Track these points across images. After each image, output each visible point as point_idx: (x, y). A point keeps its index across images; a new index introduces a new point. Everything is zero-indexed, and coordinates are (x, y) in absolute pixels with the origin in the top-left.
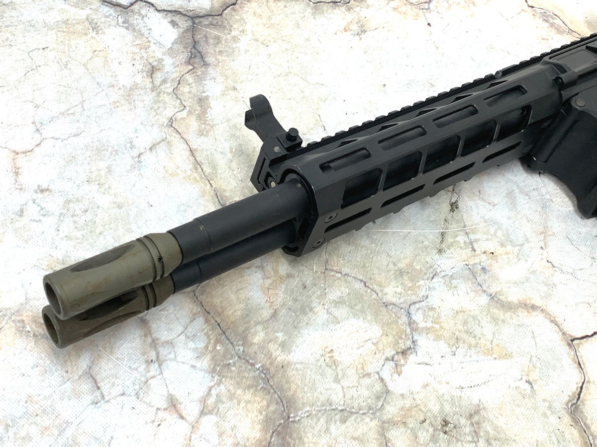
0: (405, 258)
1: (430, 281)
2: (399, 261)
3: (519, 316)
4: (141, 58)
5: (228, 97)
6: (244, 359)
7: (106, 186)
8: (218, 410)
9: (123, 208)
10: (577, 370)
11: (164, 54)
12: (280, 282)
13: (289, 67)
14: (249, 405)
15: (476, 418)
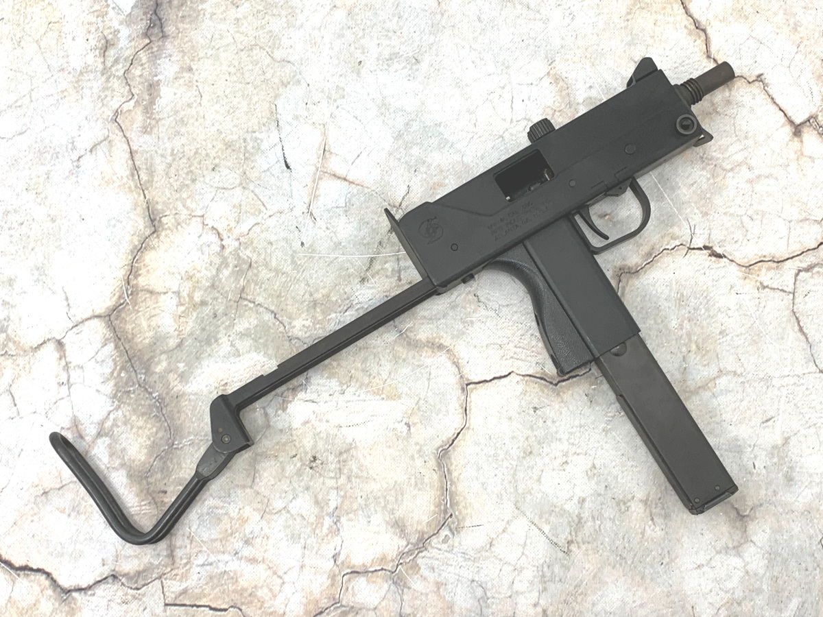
0: (325, 287)
1: (342, 314)
2: (317, 290)
3: (421, 356)
4: (96, 31)
5: (181, 81)
6: (144, 387)
7: (43, 196)
8: (113, 433)
9: (57, 222)
10: (461, 416)
11: (121, 23)
12: (193, 309)
13: (255, 37)
14: (140, 431)
15: (345, 456)
